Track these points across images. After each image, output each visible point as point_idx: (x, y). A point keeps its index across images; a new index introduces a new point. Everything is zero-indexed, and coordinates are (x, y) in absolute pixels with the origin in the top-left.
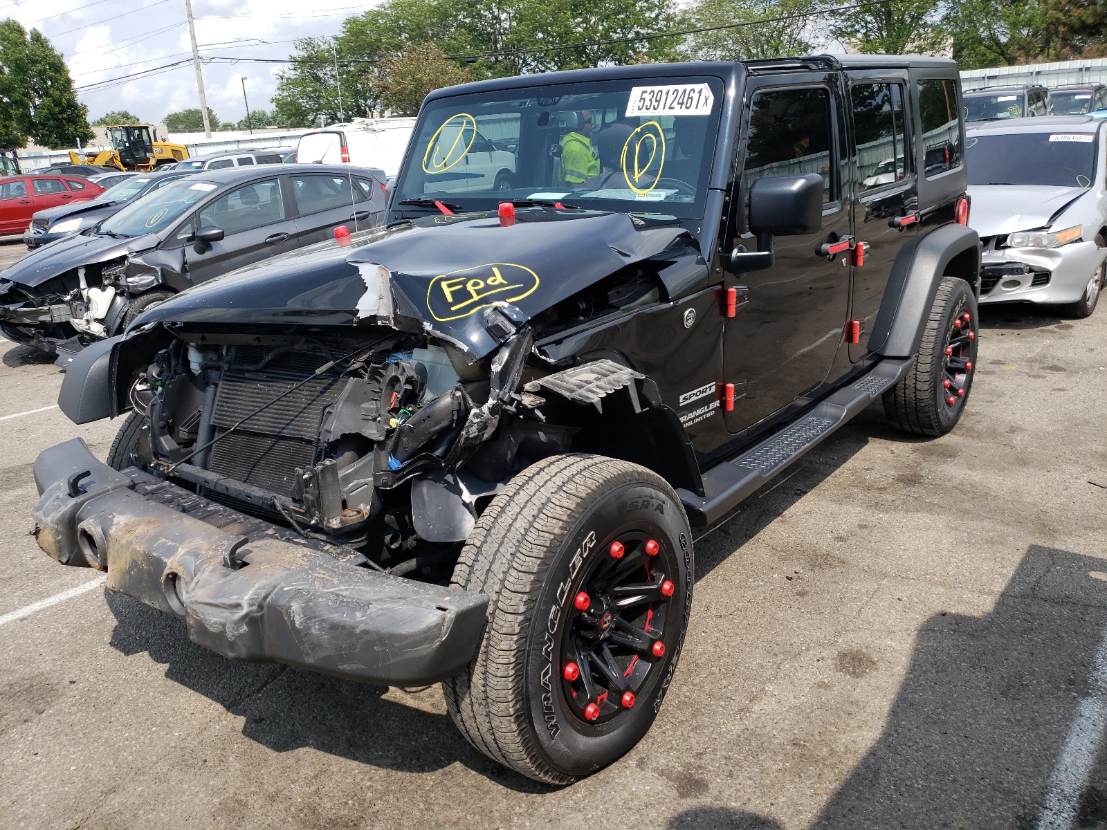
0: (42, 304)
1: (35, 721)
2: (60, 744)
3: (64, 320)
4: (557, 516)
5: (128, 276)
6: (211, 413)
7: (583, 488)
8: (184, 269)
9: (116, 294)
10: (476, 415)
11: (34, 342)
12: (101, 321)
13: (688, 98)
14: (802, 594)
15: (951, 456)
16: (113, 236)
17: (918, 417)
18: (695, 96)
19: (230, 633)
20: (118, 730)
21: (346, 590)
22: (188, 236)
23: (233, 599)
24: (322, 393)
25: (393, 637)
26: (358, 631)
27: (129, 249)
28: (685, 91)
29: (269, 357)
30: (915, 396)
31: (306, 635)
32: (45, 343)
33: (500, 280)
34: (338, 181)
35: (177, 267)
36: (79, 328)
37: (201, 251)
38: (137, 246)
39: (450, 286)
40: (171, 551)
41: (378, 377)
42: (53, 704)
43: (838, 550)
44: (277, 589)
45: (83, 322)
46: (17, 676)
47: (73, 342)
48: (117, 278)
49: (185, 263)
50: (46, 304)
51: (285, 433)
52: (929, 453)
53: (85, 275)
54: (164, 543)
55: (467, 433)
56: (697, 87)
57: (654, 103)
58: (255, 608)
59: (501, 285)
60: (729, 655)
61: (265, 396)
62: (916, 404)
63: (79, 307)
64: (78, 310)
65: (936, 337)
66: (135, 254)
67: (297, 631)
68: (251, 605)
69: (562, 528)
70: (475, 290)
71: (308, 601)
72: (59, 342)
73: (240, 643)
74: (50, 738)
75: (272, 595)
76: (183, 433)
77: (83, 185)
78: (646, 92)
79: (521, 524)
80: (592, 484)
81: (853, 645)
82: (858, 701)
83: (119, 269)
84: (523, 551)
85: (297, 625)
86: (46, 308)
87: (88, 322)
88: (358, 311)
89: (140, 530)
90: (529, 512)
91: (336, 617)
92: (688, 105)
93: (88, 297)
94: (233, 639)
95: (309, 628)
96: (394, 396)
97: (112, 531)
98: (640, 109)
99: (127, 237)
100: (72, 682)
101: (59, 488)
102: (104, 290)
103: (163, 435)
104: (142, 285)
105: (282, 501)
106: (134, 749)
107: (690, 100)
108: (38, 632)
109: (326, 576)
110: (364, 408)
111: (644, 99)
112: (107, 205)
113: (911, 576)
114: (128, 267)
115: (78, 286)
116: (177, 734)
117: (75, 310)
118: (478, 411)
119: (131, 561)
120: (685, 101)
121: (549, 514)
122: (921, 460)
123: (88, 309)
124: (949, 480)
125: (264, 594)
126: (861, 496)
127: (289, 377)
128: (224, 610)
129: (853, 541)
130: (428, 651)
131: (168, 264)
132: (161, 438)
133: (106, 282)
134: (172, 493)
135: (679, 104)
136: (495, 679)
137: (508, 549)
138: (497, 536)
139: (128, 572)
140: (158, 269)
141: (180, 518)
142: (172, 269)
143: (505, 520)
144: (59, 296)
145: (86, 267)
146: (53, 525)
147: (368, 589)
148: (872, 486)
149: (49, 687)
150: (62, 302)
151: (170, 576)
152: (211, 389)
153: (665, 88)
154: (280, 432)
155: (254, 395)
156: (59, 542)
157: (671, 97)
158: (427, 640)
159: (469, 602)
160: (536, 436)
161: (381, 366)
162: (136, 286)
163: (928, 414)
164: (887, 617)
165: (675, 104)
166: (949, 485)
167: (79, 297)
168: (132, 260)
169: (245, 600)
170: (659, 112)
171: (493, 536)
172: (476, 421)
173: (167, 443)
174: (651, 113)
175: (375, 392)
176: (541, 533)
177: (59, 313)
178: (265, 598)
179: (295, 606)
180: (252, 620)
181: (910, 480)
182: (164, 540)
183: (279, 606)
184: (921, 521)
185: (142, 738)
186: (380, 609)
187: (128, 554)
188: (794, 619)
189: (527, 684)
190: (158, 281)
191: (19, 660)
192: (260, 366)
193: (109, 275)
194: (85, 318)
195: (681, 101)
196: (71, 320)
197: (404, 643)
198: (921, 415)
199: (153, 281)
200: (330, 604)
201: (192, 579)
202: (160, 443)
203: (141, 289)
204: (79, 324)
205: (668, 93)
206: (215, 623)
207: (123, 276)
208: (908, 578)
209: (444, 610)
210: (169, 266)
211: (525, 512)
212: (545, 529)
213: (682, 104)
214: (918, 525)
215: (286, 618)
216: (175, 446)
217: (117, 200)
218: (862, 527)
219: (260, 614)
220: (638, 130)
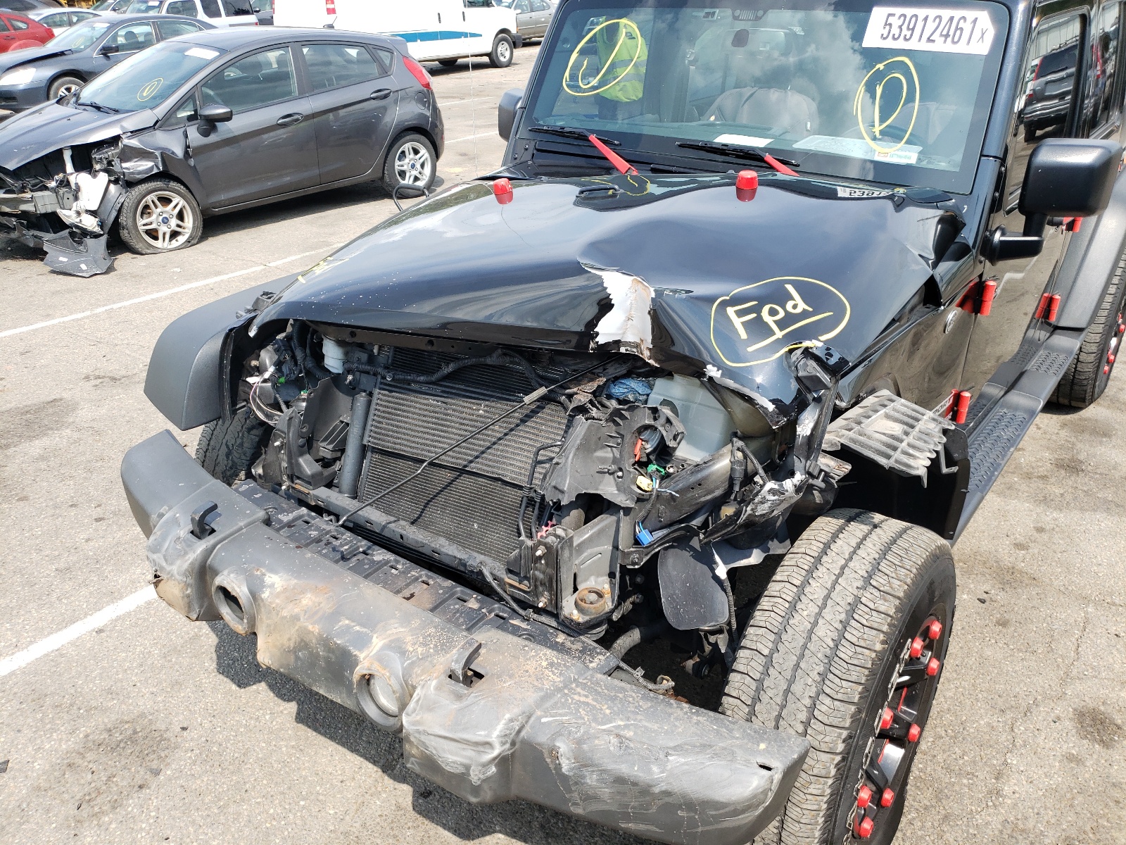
0: (23, 190)
1: (153, 788)
2: (193, 822)
3: (49, 211)
4: (875, 625)
5: (123, 160)
6: (364, 428)
7: (899, 583)
8: (186, 153)
9: (110, 181)
10: (772, 491)
11: (14, 235)
12: (93, 213)
13: (957, 29)
14: (1003, 623)
15: (1104, 435)
16: (98, 108)
17: (1072, 389)
18: (967, 27)
19: (475, 776)
20: (259, 803)
21: (626, 727)
22: (189, 113)
23: (480, 735)
24: (523, 421)
25: (707, 804)
26: (656, 790)
27: (122, 127)
28: (952, 19)
29: (451, 368)
30: (1076, 367)
31: (576, 783)
32: (29, 237)
33: (802, 306)
34: (353, 52)
35: (179, 152)
36: (67, 221)
37: (206, 134)
38: (132, 123)
39: (740, 314)
40: (364, 641)
41: (617, 419)
42: (168, 760)
43: (1022, 561)
44: (532, 719)
45: (72, 213)
46: (113, 717)
47: (63, 238)
48: (110, 163)
49: (188, 147)
50: (28, 190)
51: (473, 467)
52: (1080, 429)
53: (72, 156)
54: (348, 627)
55: (752, 510)
56: (970, 14)
57: (905, 32)
58: (508, 746)
59: (805, 315)
60: (949, 710)
61: (442, 416)
62: (1074, 376)
63: (66, 196)
64: (65, 198)
65: (1112, 303)
66: (129, 134)
67: (565, 778)
68: (503, 744)
69: (883, 642)
70: (775, 322)
71: (579, 742)
72: (47, 236)
73: (486, 787)
74: (177, 813)
75: (527, 728)
76: (325, 449)
77: (28, 24)
78: (893, 15)
79: (826, 633)
80: (907, 575)
81: (1087, 699)
82: (1120, 783)
83: (111, 152)
84: (837, 672)
85: (563, 770)
86: (28, 195)
87: (78, 213)
88: (597, 334)
89: (307, 600)
90: (834, 615)
91: (624, 769)
92: (956, 40)
93: (76, 184)
94: (479, 783)
95: (584, 777)
96: (639, 446)
97: (265, 595)
98: (885, 39)
99: (117, 111)
100: (184, 729)
101: (175, 521)
102: (95, 176)
103: (301, 454)
104: (140, 173)
105: (491, 568)
106: (286, 833)
107: (958, 32)
108: (122, 651)
109: (590, 700)
110: (597, 457)
111: (890, 25)
112: (62, 54)
113: (1117, 602)
114: (122, 149)
115: (64, 171)
116: (332, 812)
117: (63, 199)
118: (776, 487)
119: (298, 640)
120: (951, 33)
121: (864, 622)
122: (1073, 439)
123: (76, 198)
124: (1114, 468)
125: (517, 728)
126: (1024, 487)
127: (473, 395)
128: (465, 746)
129: (1034, 550)
130: (750, 818)
131: (169, 147)
132: (301, 460)
133: (97, 167)
134: (318, 529)
135: (941, 35)
136: (797, 825)
137: (813, 666)
138: (793, 645)
139: (295, 651)
140: (157, 153)
141: (356, 585)
142: (173, 153)
143: (801, 621)
144: (42, 182)
145: (73, 148)
146: (181, 578)
147: (656, 727)
148: (1032, 473)
149: (157, 734)
150: (46, 188)
151: (367, 677)
152: (361, 399)
153: (921, 12)
154: (466, 466)
155: (426, 413)
156: (188, 596)
157: (931, 26)
158: (750, 808)
159: (793, 752)
160: (811, 497)
161: (626, 407)
162: (132, 173)
163: (1085, 388)
164: (1111, 660)
165: (936, 37)
166: (1117, 475)
167: (65, 183)
168: (126, 141)
169: (495, 735)
170: (913, 45)
171: (786, 643)
172: (771, 498)
173: (308, 465)
174: (900, 44)
175: (611, 436)
176: (859, 650)
177: (42, 202)
178: (519, 732)
179: (563, 747)
180: (503, 762)
181: (1072, 467)
182: (347, 622)
183: (539, 744)
184: (1103, 524)
185: (291, 817)
186: (683, 764)
187: (293, 631)
188: (1005, 658)
189: (834, 829)
190: (158, 168)
191: (110, 692)
192: (433, 378)
193: (101, 159)
194: (74, 208)
195: (945, 33)
196: (59, 211)
197: (721, 811)
198: (1076, 388)
199: (152, 167)
200: (612, 748)
201: (411, 696)
202: (299, 465)
203: (138, 176)
204: (68, 216)
205: (926, 19)
206: (454, 762)
207: (116, 162)
208: (1114, 604)
209: (769, 769)
210: (170, 150)
211: (827, 613)
212: (862, 643)
213: (947, 36)
214: (1100, 530)
215: (548, 760)
216: (317, 467)
217: (73, 47)
218: (1040, 530)
219: (511, 751)
220: (881, 66)
